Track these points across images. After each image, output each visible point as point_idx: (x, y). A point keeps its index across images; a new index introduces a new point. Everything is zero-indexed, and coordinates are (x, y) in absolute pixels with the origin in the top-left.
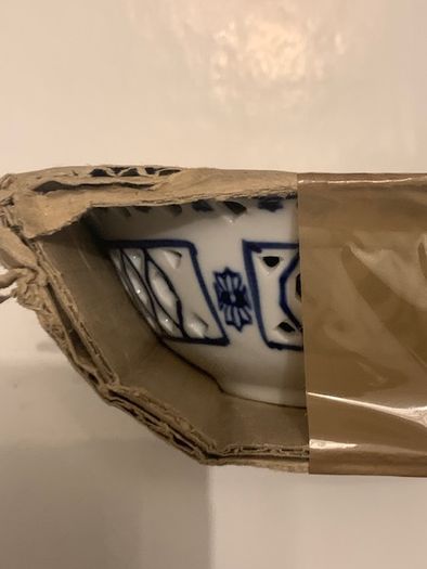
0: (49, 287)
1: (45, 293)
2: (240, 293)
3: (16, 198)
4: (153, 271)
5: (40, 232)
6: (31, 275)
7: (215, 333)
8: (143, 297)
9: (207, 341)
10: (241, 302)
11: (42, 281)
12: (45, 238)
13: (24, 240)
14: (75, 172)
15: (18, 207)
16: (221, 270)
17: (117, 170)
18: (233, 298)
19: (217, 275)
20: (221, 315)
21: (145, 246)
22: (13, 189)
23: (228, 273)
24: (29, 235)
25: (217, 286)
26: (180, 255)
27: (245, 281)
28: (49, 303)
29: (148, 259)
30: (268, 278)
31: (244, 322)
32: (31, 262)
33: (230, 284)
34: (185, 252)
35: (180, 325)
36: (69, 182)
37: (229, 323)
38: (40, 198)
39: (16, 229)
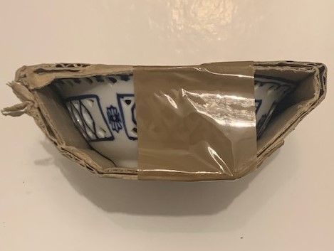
0: (39, 108)
1: (37, 111)
2: (117, 116)
3: (27, 75)
4: (83, 110)
5: (35, 87)
6: (32, 104)
7: (109, 135)
8: (81, 123)
9: (106, 139)
10: (118, 120)
11: (36, 106)
12: (37, 90)
13: (30, 90)
14: (50, 66)
15: (28, 77)
16: (109, 106)
17: (66, 65)
18: (114, 118)
19: (108, 109)
20: (110, 126)
21: (80, 98)
22: (26, 71)
23: (112, 107)
24: (31, 88)
25: (108, 113)
26: (93, 101)
27: (119, 111)
28: (39, 114)
29: (81, 104)
30: (127, 109)
31: (119, 129)
32: (32, 98)
33: (113, 112)
34: (95, 99)
35: (95, 133)
36: (47, 69)
37: (113, 129)
38: (36, 75)
39: (27, 87)
